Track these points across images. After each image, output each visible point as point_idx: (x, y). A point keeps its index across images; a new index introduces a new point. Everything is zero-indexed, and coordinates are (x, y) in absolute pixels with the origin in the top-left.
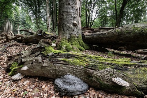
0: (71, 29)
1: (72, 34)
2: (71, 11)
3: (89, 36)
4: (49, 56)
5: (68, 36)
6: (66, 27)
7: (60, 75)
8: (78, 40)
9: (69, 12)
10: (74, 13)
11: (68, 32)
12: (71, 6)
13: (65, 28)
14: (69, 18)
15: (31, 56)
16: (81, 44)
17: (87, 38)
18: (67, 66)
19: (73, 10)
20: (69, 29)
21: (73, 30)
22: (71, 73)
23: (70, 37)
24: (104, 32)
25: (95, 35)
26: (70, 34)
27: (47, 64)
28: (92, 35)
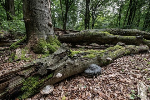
0: (47, 30)
1: (49, 34)
2: (45, 11)
3: (64, 37)
4: (75, 57)
5: (46, 37)
6: (42, 27)
7: (87, 67)
8: (55, 40)
9: (43, 11)
10: (47, 13)
11: (44, 32)
12: (44, 5)
13: (40, 28)
14: (44, 18)
15: (60, 61)
16: (58, 43)
17: (62, 38)
18: (89, 60)
19: (46, 10)
20: (46, 30)
21: (50, 31)
22: (92, 63)
23: (48, 37)
24: (74, 34)
25: (69, 35)
26: (47, 35)
27: (78, 63)
28: (66, 36)
